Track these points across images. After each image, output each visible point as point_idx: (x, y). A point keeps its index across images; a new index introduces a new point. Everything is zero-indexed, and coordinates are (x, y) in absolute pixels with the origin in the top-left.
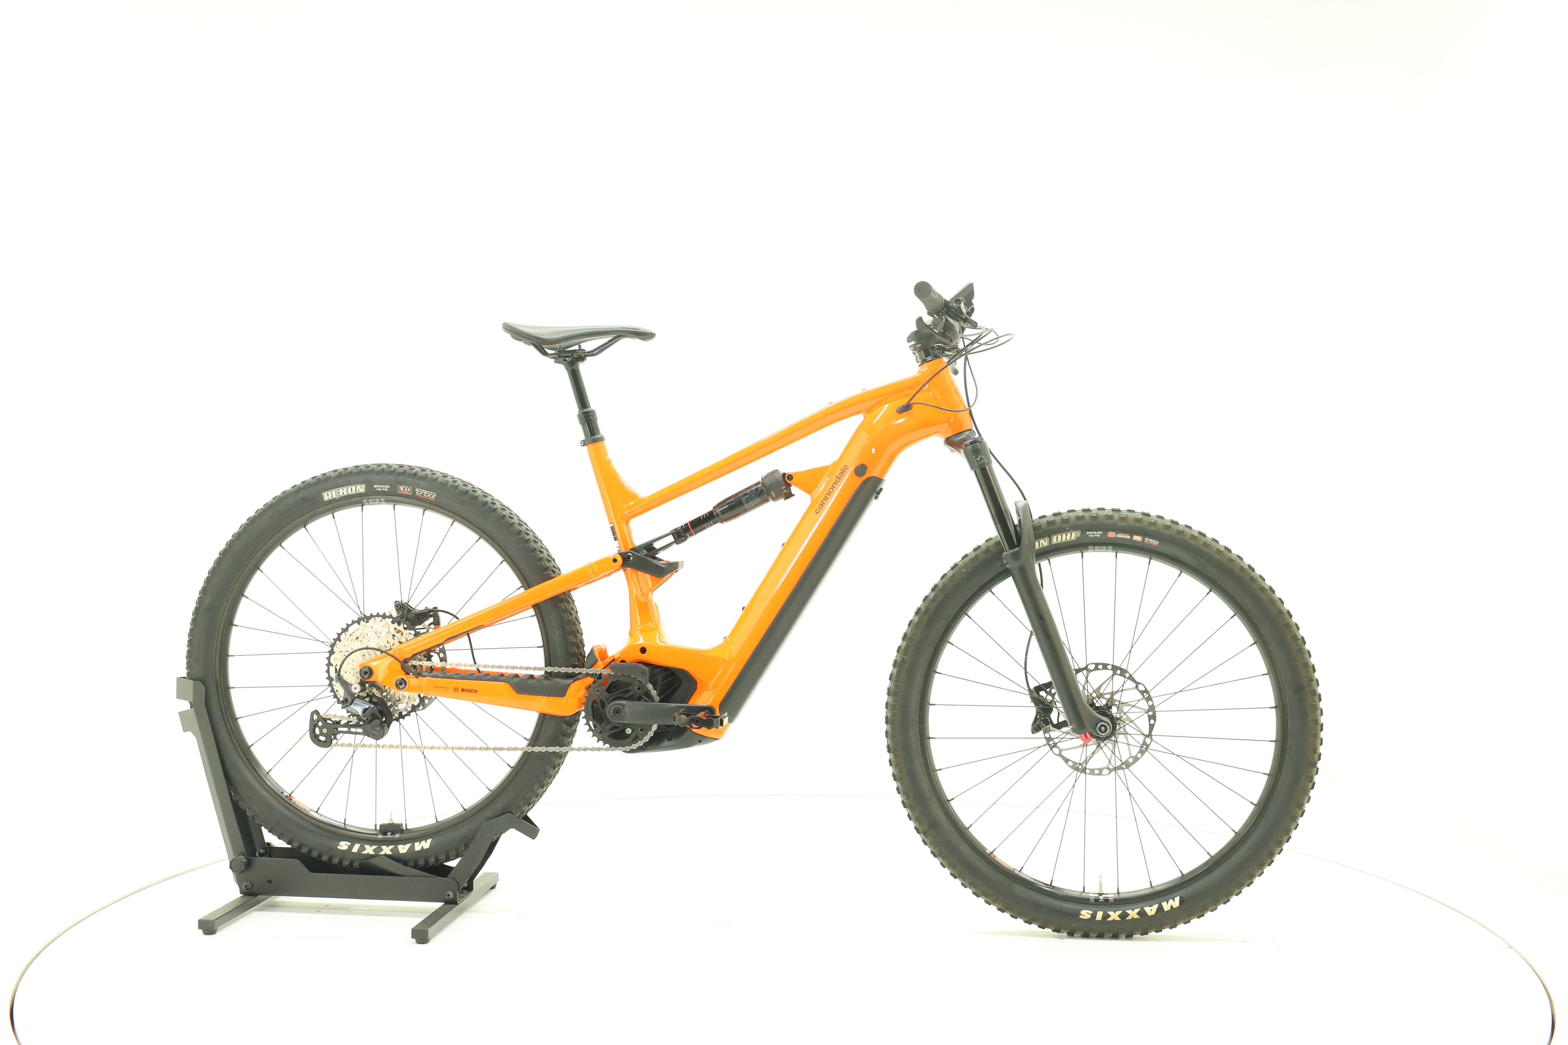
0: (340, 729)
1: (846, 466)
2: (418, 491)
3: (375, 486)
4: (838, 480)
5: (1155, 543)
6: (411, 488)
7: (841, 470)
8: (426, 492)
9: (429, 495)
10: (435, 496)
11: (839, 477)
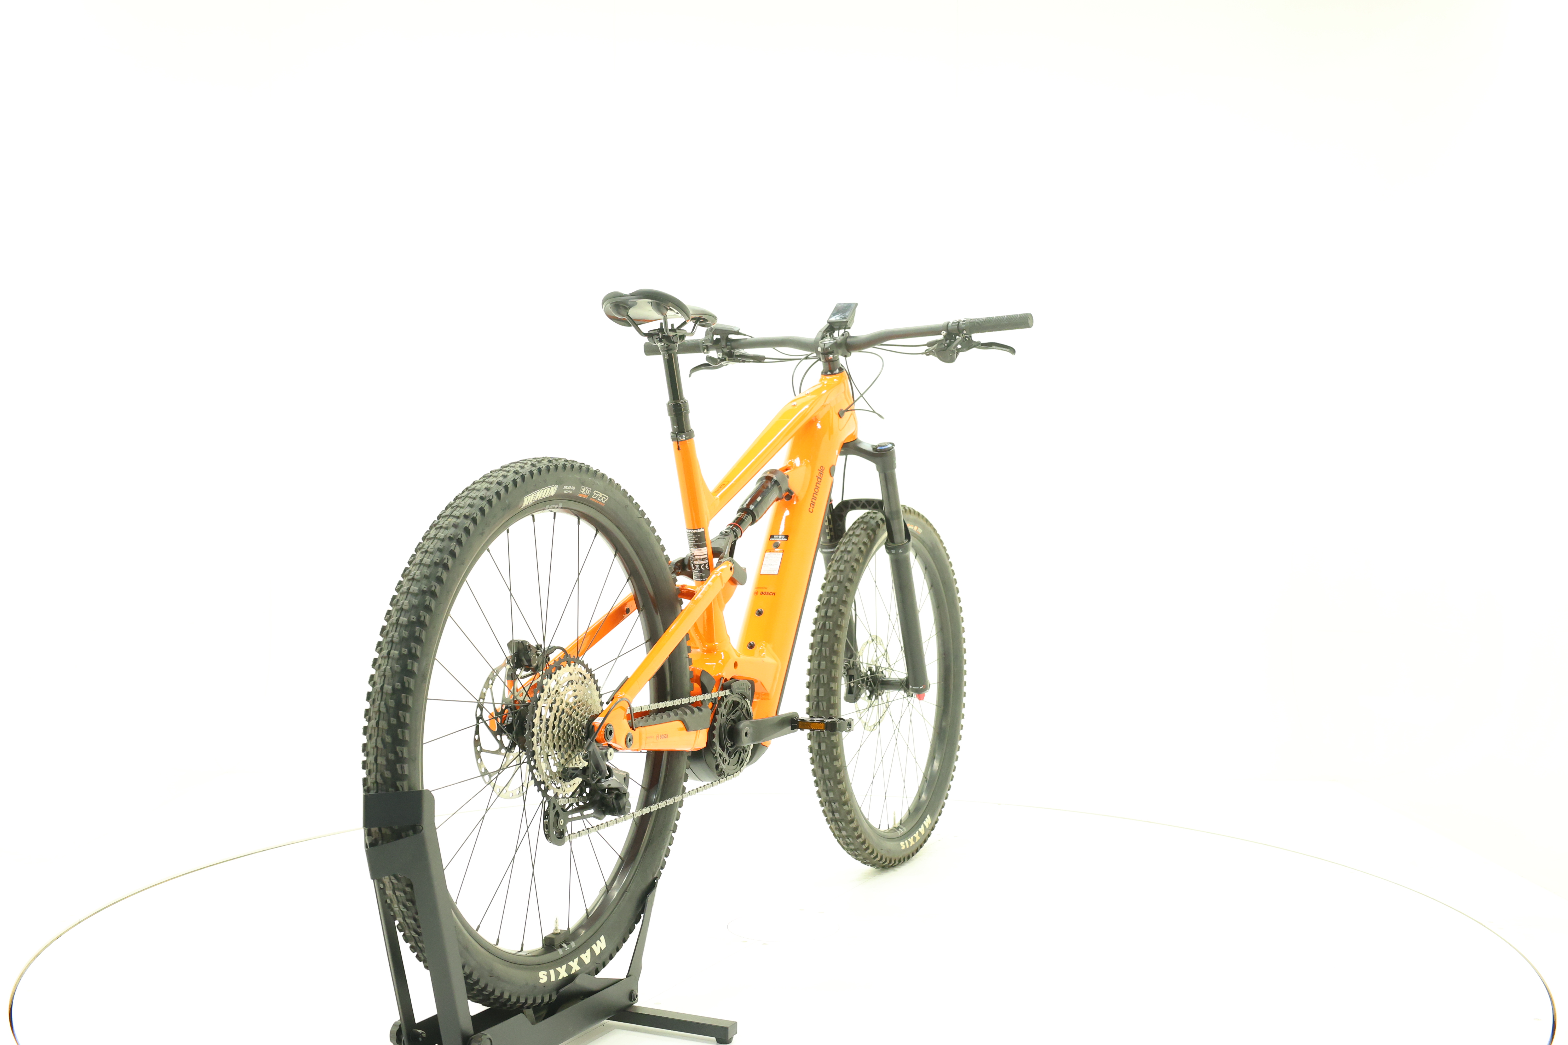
0: (570, 816)
1: (822, 466)
2: (595, 494)
3: (566, 487)
4: (819, 480)
5: (920, 531)
6: (591, 489)
7: (819, 470)
8: (601, 495)
9: (602, 499)
10: (607, 500)
11: (820, 477)
